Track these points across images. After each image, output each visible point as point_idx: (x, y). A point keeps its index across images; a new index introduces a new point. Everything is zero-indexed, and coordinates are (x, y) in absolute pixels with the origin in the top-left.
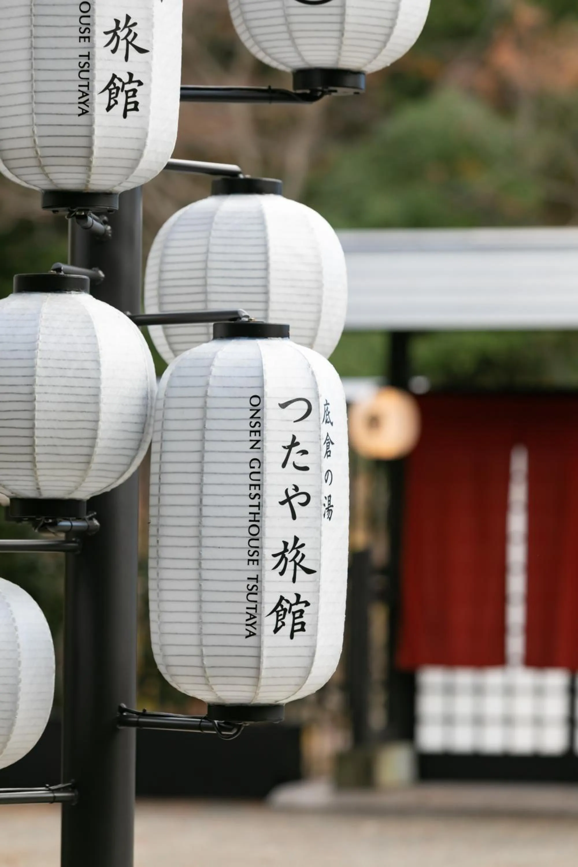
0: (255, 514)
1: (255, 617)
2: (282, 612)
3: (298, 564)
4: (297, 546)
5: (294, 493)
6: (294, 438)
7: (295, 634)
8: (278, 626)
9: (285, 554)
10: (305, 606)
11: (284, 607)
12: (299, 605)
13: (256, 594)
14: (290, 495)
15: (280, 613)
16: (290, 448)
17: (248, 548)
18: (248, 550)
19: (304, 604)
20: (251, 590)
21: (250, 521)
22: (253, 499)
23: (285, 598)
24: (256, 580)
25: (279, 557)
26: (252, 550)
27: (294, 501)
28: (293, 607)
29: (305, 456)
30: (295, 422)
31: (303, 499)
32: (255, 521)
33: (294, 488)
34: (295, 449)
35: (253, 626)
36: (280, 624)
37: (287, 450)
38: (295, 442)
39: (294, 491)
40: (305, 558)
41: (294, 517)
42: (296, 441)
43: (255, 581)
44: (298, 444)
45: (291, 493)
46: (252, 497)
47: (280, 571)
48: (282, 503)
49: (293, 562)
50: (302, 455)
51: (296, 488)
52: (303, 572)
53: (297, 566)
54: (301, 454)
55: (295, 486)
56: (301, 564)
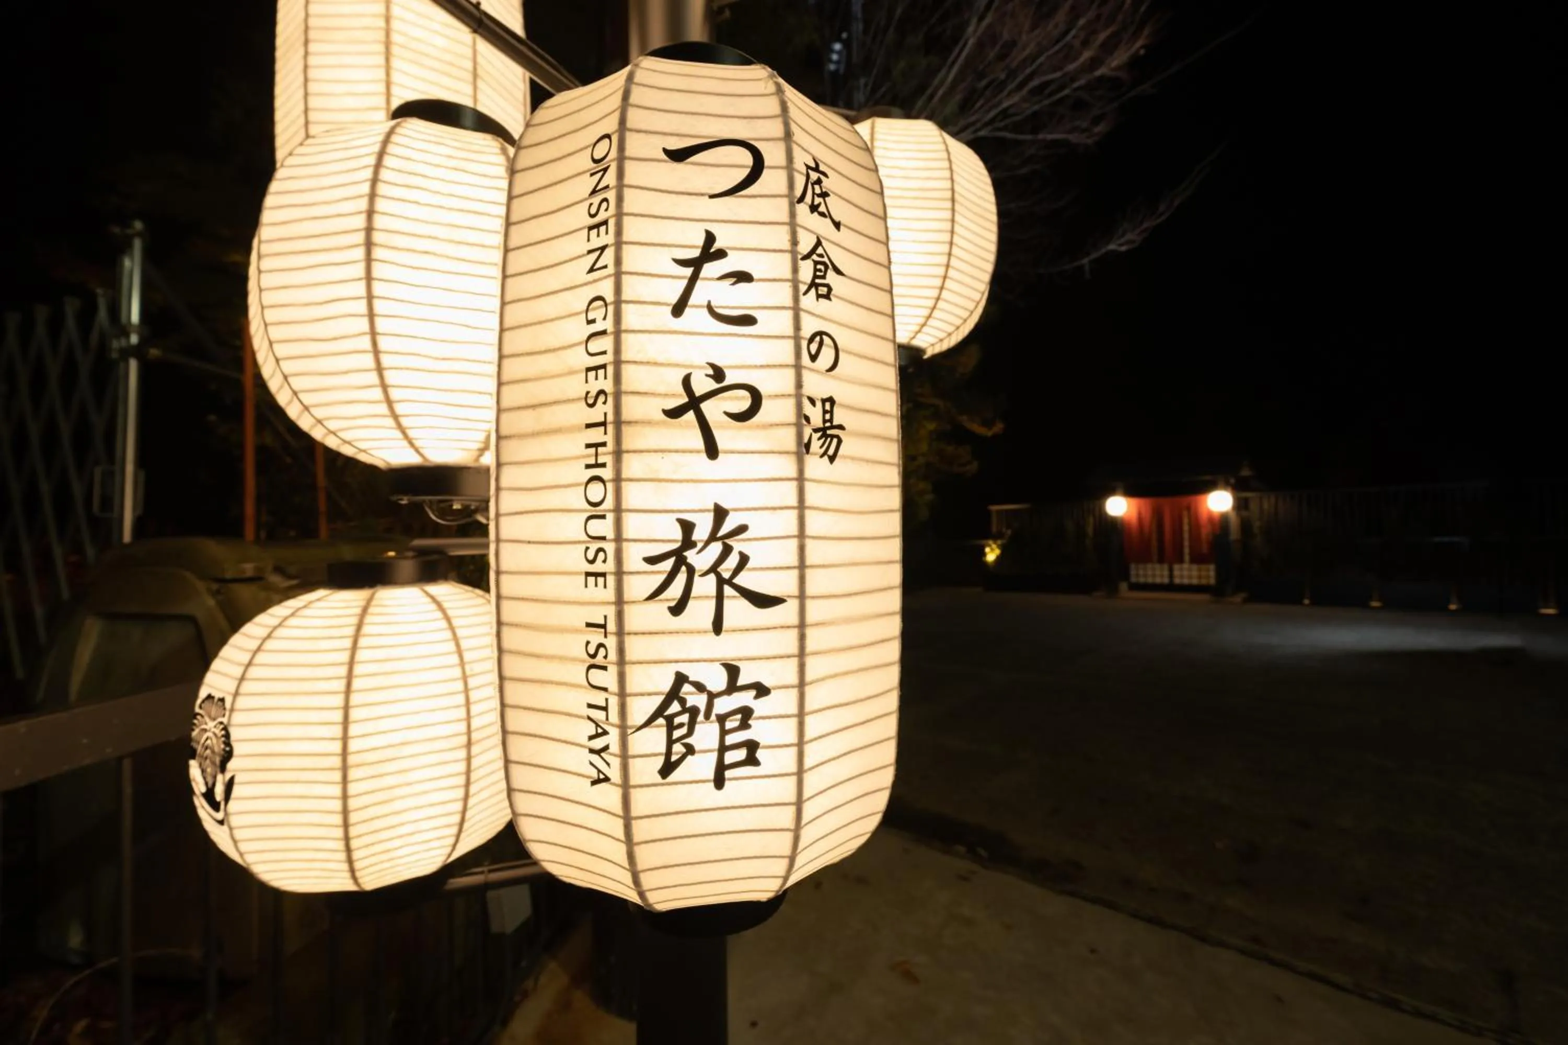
0: (596, 445)
1: (605, 733)
2: (685, 718)
3: (729, 582)
4: (723, 531)
5: (713, 385)
6: (710, 238)
7: (728, 774)
8: (674, 758)
9: (686, 554)
10: (756, 697)
11: (688, 705)
12: (736, 695)
13: (604, 668)
14: (699, 391)
15: (677, 721)
16: (696, 264)
17: (584, 542)
18: (583, 547)
19: (753, 693)
20: (593, 656)
21: (588, 466)
22: (591, 406)
23: (691, 679)
24: (603, 630)
25: (668, 564)
26: (594, 546)
27: (712, 410)
28: (717, 701)
29: (743, 286)
30: (712, 196)
31: (740, 402)
32: (597, 465)
33: (711, 372)
34: (711, 269)
35: (602, 754)
36: (678, 748)
37: (689, 271)
38: (712, 250)
39: (711, 381)
40: (749, 565)
41: (712, 450)
42: (717, 245)
43: (601, 632)
44: (721, 254)
45: (702, 385)
46: (591, 401)
47: (673, 604)
48: (674, 413)
49: (712, 577)
50: (733, 284)
51: (718, 374)
52: (744, 603)
53: (728, 590)
54: (734, 280)
55: (713, 366)
56: (736, 581)
